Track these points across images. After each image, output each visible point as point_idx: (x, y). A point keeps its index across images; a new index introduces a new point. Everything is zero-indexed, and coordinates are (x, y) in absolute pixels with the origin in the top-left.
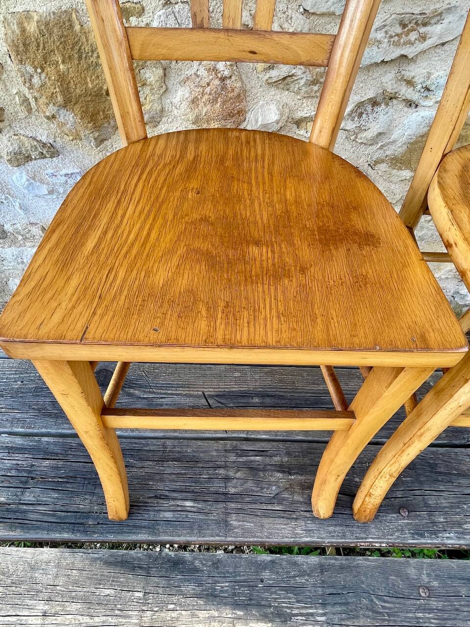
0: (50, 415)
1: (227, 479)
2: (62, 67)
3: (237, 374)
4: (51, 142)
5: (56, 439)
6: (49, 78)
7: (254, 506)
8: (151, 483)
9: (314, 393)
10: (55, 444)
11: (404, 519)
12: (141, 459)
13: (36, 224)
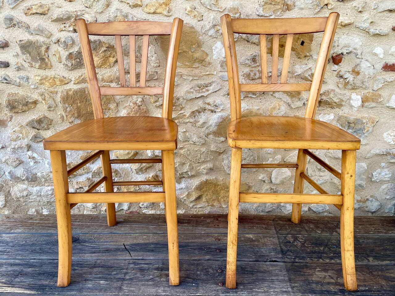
1: (126, 273)
2: (79, 104)
6: (73, 108)
7: (138, 282)
8: (84, 275)
11: (220, 287)
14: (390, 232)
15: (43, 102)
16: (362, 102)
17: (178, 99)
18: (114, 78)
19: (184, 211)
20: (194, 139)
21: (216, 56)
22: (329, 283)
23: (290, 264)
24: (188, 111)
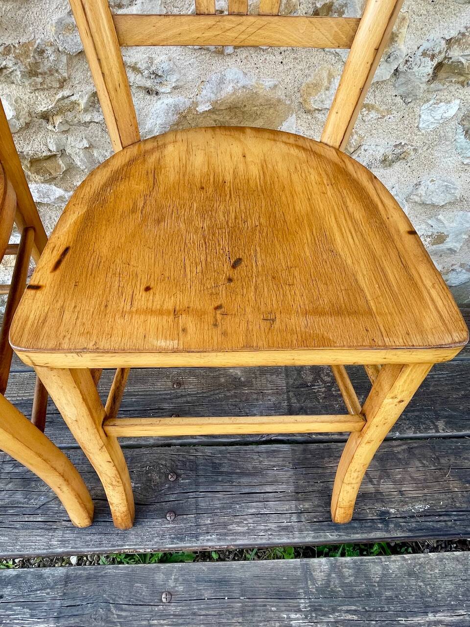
7: (15, 518)
11: (169, 523)
23: (302, 447)
24: (82, 91)
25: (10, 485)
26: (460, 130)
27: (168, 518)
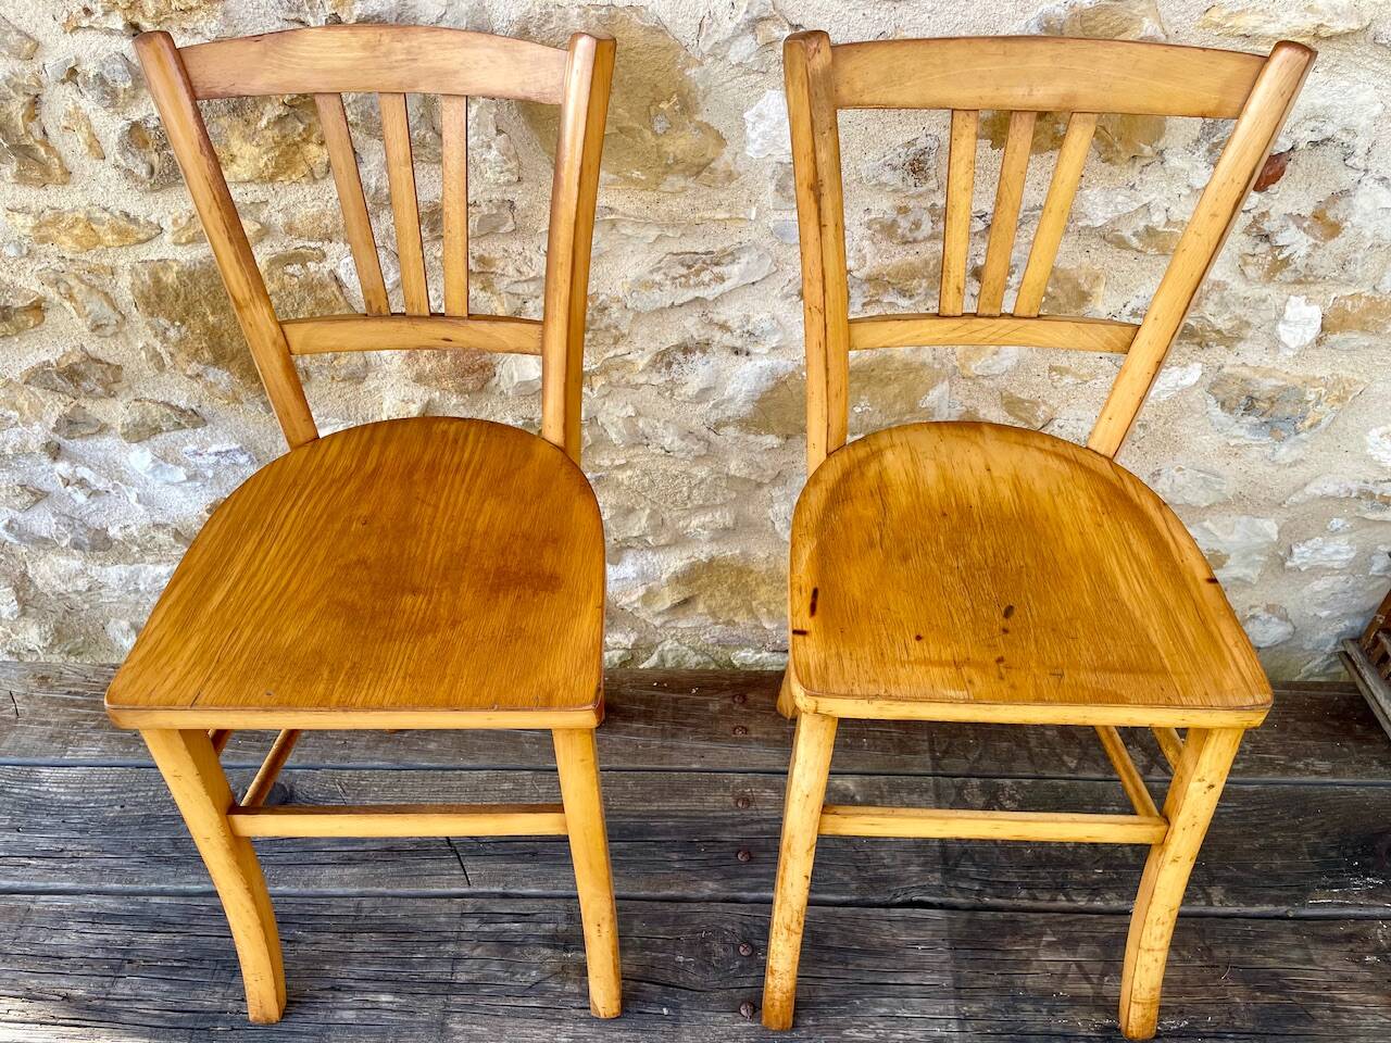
0: (168, 861)
1: (457, 959)
2: (211, 318)
3: (506, 786)
4: (194, 407)
5: (174, 900)
6: (193, 333)
7: (494, 1001)
8: (327, 967)
9: (639, 816)
10: (171, 907)
11: (745, 1021)
12: (315, 930)
13: (165, 526)
14: (1300, 765)
15: (67, 304)
16: (1323, 328)
17: (603, 309)
18: (337, 226)
19: (633, 637)
20: (668, 441)
21: (757, 146)
22: (1075, 1000)
23: (965, 915)
24: (643, 349)
25: (479, 950)
26: (1211, 401)
27: (743, 1012)
